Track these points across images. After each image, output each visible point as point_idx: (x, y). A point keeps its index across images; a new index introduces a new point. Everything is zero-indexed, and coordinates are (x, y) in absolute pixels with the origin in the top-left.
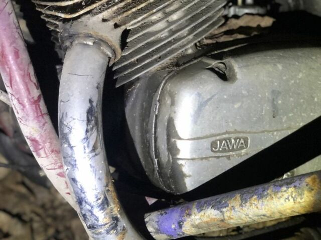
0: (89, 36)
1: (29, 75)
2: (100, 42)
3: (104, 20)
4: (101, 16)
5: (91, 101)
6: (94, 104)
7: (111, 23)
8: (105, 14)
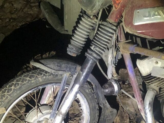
0: (151, 88)
1: (140, 96)
2: (153, 90)
3: (155, 85)
4: (154, 84)
5: (150, 101)
6: (151, 102)
7: (156, 86)
8: (155, 84)
